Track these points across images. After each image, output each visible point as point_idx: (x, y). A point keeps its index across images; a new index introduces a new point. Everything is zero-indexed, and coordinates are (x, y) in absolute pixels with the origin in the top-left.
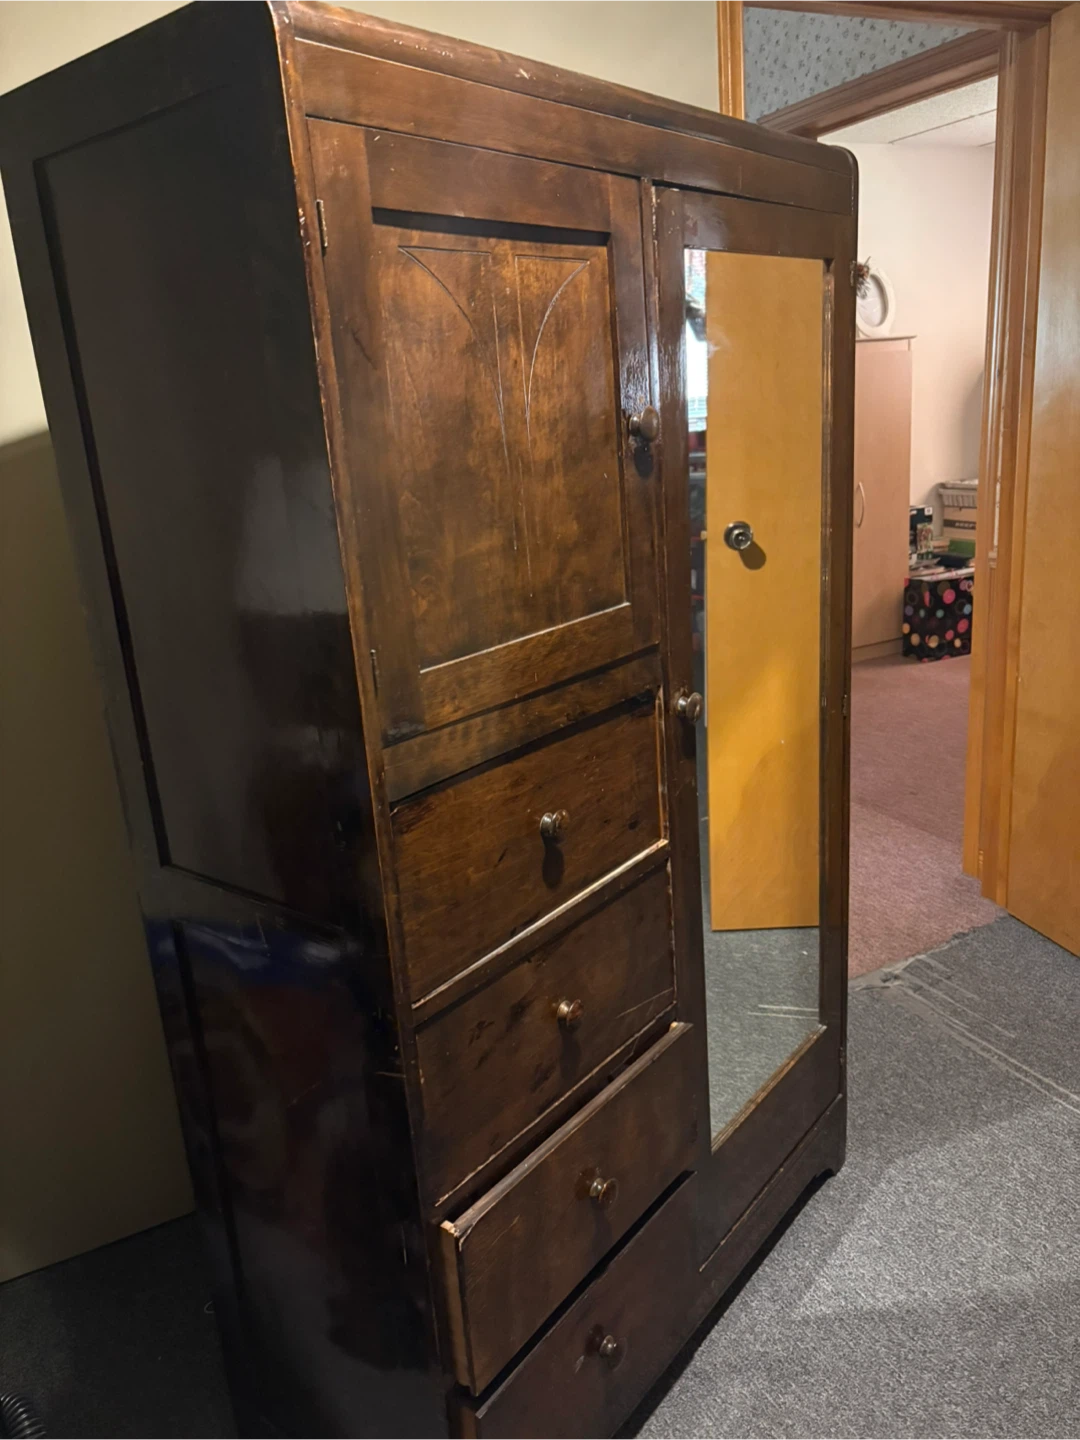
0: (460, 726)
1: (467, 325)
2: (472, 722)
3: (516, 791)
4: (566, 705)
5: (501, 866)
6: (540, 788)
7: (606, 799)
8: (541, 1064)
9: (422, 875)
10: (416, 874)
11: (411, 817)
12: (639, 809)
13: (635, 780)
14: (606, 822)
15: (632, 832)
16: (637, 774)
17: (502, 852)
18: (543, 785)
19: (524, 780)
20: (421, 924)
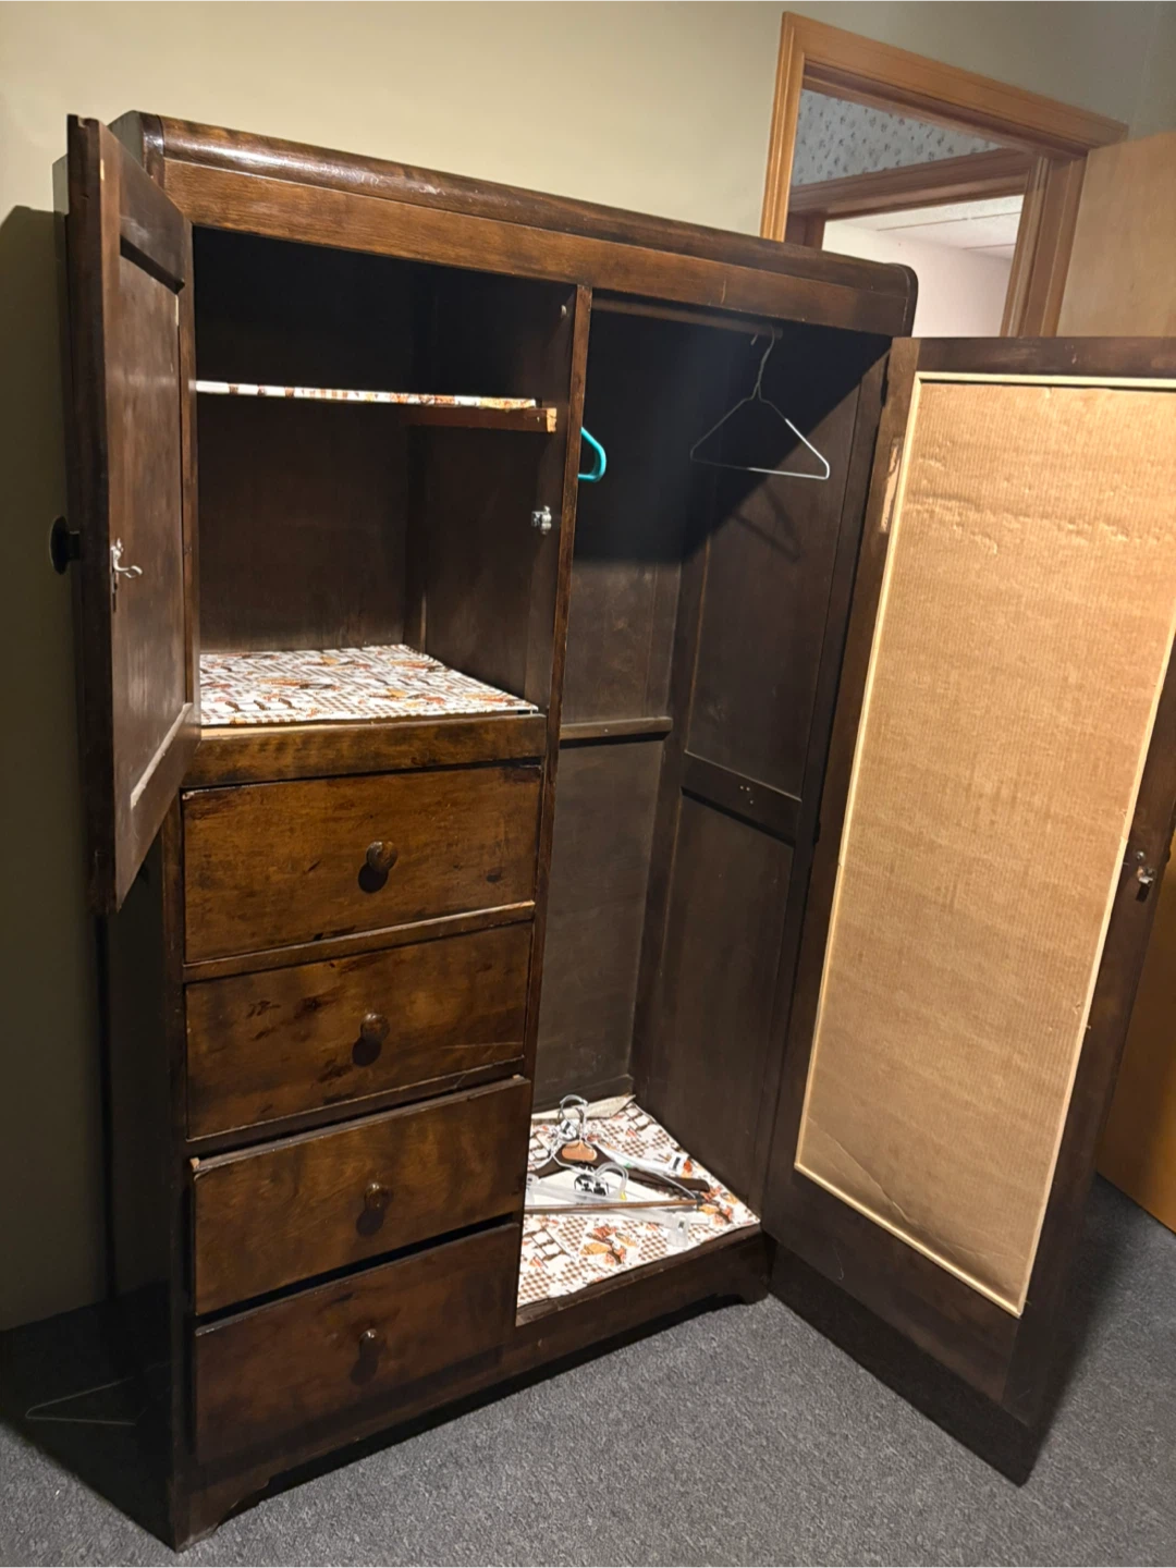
0: (275, 740)
3: (339, 814)
4: (412, 749)
5: (311, 874)
6: (372, 817)
7: (460, 846)
8: (335, 1060)
9: (213, 859)
10: (205, 856)
11: (207, 807)
12: (503, 865)
13: (502, 837)
14: (456, 867)
15: (490, 884)
16: (506, 832)
17: (315, 862)
18: (377, 815)
19: (352, 805)
20: (206, 900)
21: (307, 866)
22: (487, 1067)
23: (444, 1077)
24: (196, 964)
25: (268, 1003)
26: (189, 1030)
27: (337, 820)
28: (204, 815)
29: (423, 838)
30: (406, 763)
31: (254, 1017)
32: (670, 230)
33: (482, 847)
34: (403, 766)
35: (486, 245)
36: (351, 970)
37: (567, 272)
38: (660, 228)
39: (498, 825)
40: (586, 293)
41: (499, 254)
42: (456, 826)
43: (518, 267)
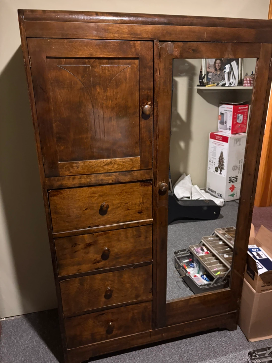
0: (72, 177)
1: (81, 83)
2: (76, 176)
3: (92, 195)
4: (112, 178)
5: (86, 211)
6: (102, 196)
7: (129, 204)
8: (97, 259)
9: (58, 207)
10: (56, 206)
11: (55, 194)
12: (143, 209)
13: (142, 201)
14: (128, 209)
15: (139, 214)
16: (143, 200)
17: (86, 208)
18: (103, 196)
19: (96, 193)
20: (57, 218)
21: (84, 209)
22: (142, 263)
23: (129, 265)
24: (56, 233)
25: (77, 244)
26: (56, 250)
27: (91, 197)
28: (54, 196)
29: (118, 201)
30: (111, 182)
31: (73, 247)
32: (185, 19)
33: (136, 204)
34: (109, 183)
35: (123, 32)
36: (99, 236)
37: (150, 37)
38: (181, 19)
39: (140, 198)
40: (157, 43)
41: (128, 34)
42: (127, 198)
43: (133, 38)
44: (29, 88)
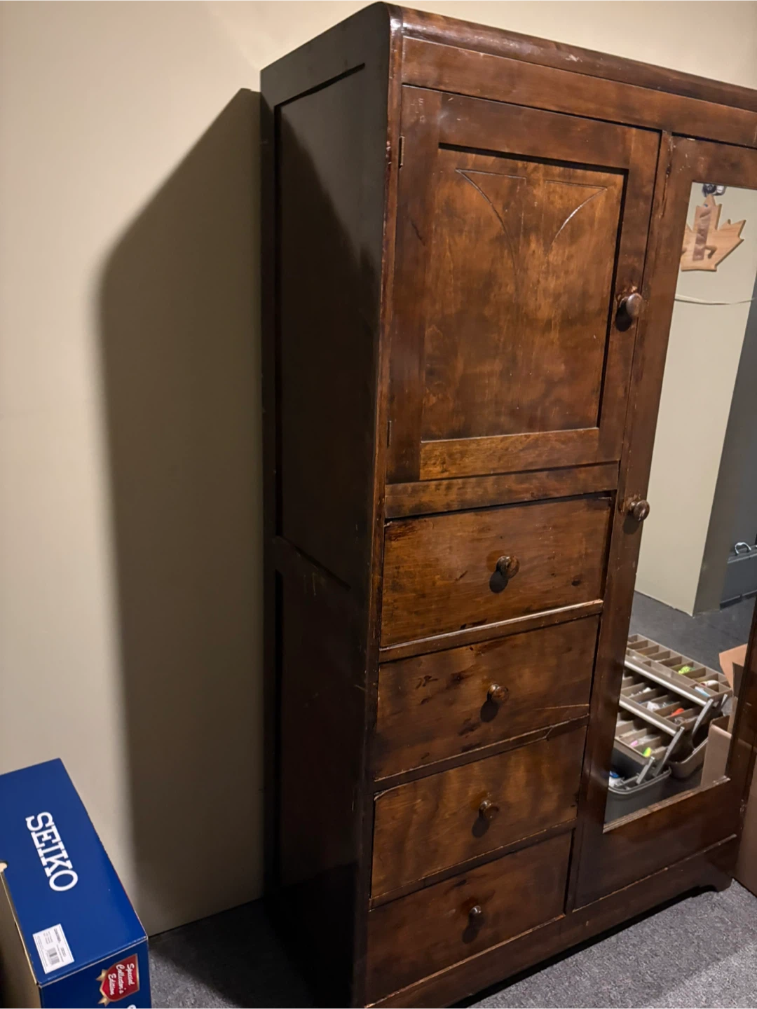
0: (445, 482)
1: (500, 224)
2: (455, 481)
3: (481, 536)
4: (532, 486)
5: (461, 581)
6: (502, 538)
7: (556, 559)
8: (470, 719)
9: (401, 570)
10: (396, 568)
11: (399, 532)
12: (583, 573)
13: (583, 552)
14: (553, 574)
15: (574, 587)
16: (586, 548)
17: (464, 572)
18: (505, 536)
19: (490, 530)
20: (395, 601)
21: (458, 575)
22: (565, 722)
23: (538, 730)
24: (388, 648)
25: (430, 677)
26: (379, 699)
27: (479, 540)
28: (397, 537)
29: (533, 553)
30: (527, 497)
31: (421, 688)
33: (570, 559)
34: (526, 500)
35: (605, 100)
36: (483, 652)
37: (656, 121)
39: (581, 542)
40: (668, 137)
41: (614, 107)
42: (554, 544)
43: (625, 117)
44: (386, 224)
